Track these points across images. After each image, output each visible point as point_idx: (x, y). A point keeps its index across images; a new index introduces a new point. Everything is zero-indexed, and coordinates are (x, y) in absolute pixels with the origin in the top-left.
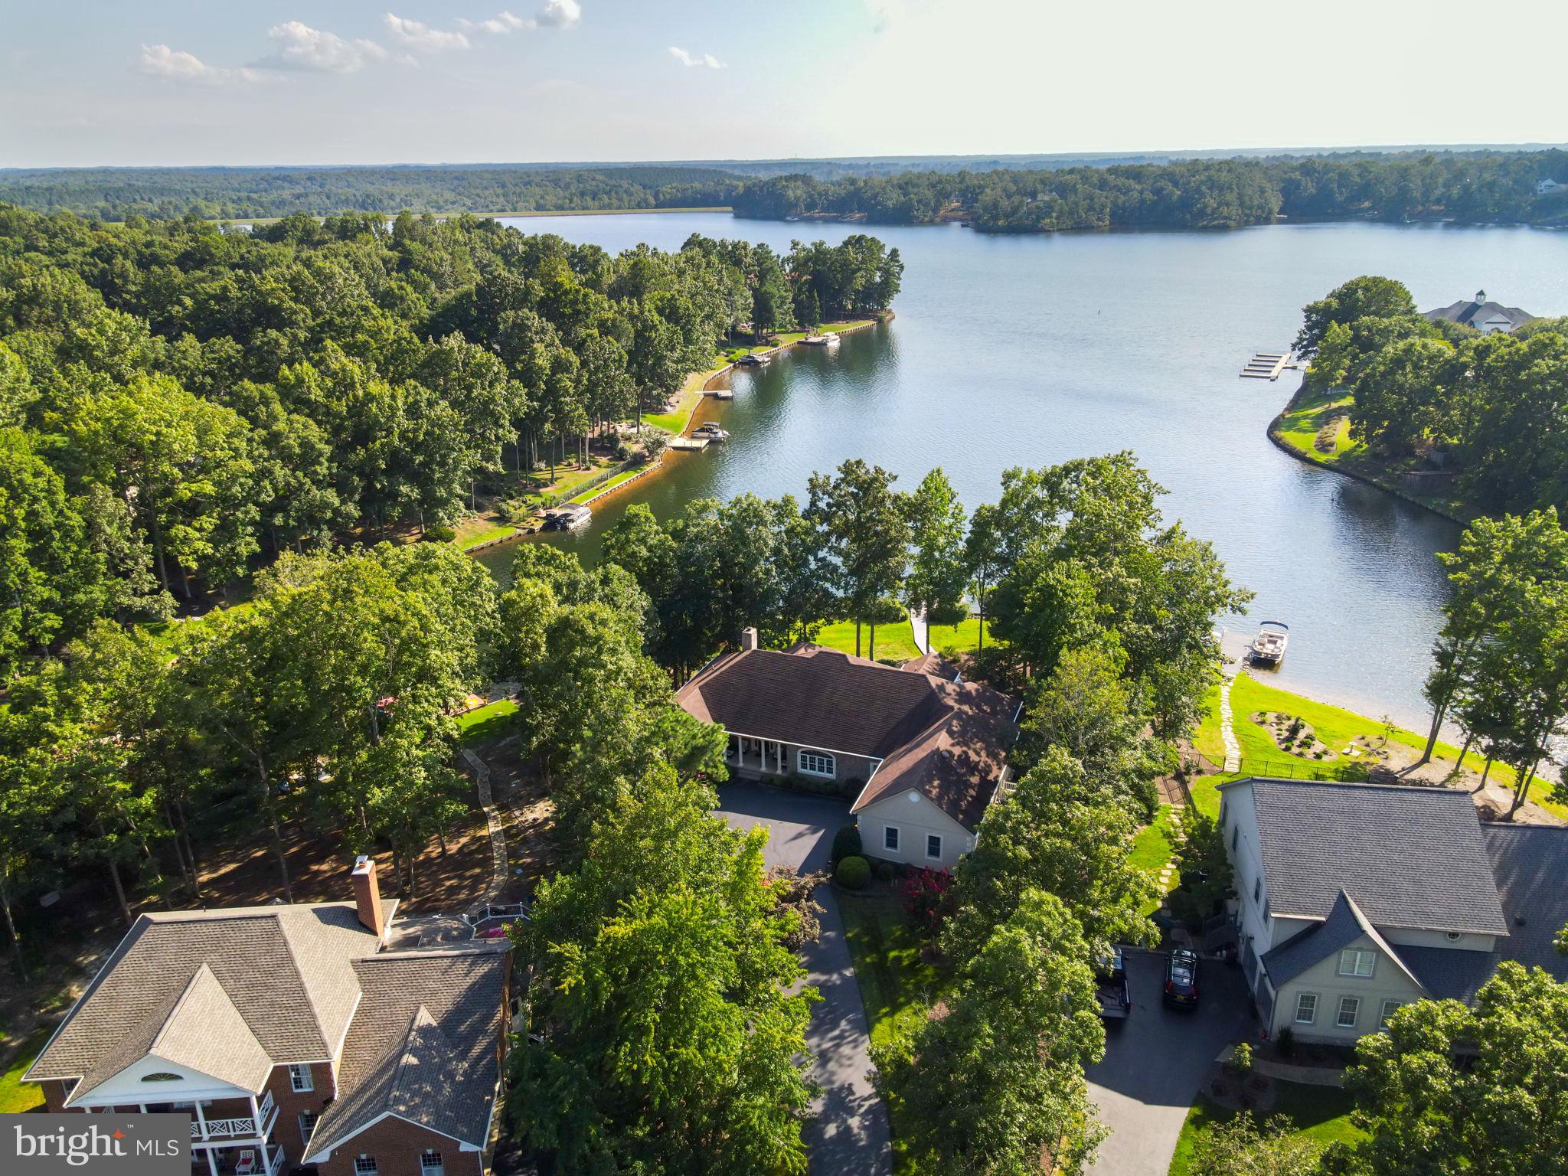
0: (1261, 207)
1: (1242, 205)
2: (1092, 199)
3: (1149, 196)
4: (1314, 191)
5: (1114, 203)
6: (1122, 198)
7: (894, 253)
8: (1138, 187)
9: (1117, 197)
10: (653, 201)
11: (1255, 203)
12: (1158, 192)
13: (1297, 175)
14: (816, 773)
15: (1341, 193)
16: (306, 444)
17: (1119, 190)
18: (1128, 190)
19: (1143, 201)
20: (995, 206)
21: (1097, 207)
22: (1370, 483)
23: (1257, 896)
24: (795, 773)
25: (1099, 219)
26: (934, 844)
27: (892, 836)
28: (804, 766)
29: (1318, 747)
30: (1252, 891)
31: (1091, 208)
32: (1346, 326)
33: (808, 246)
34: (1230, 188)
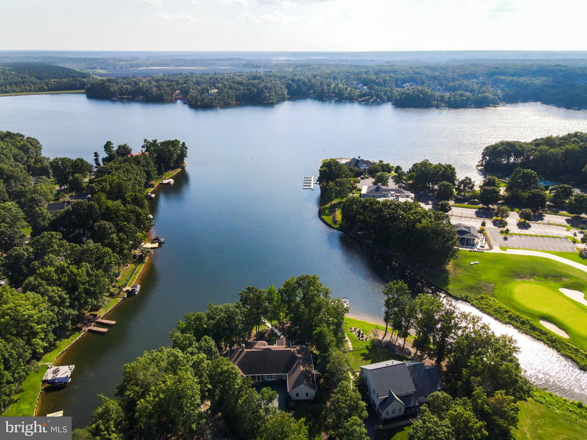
0: (282, 94)
1: (276, 94)
2: (228, 93)
3: (246, 91)
4: (296, 87)
5: (236, 94)
6: (238, 92)
7: (184, 144)
8: (242, 88)
9: (236, 92)
10: (46, 87)
11: (280, 93)
12: (249, 90)
13: (290, 82)
14: (271, 379)
15: (304, 88)
16: (60, 297)
17: (236, 89)
18: (240, 89)
19: (245, 93)
20: (196, 98)
21: (231, 96)
22: (349, 235)
23: (374, 392)
24: (265, 381)
25: (232, 101)
26: (307, 394)
27: (297, 395)
28: (267, 379)
29: (365, 336)
30: (373, 391)
31: (229, 97)
32: (333, 182)
33: (151, 142)
34: (272, 89)
